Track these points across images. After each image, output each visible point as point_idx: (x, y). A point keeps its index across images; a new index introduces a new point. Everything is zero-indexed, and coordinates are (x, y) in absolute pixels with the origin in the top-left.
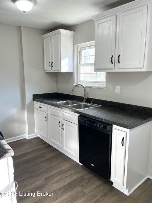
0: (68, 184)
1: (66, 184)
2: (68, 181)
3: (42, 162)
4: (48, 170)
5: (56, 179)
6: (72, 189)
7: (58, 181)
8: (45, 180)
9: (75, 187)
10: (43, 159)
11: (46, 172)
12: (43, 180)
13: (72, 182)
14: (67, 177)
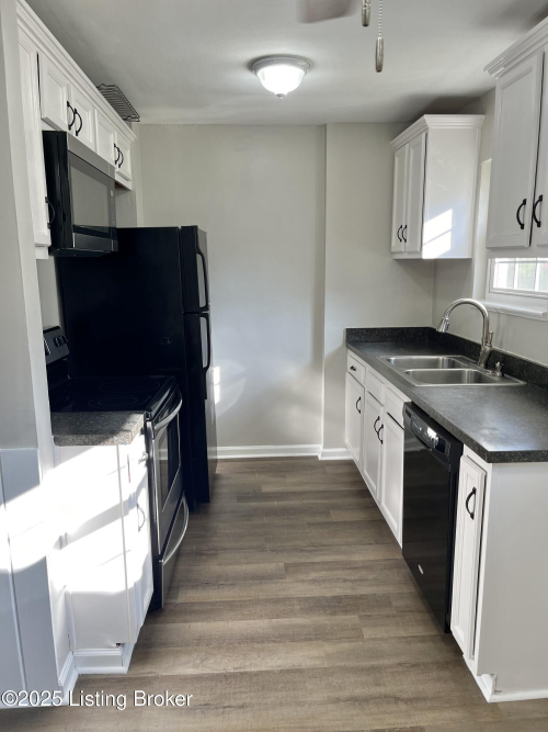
0: (335, 597)
1: (329, 594)
2: (338, 591)
3: (310, 525)
4: (312, 548)
5: (313, 575)
6: (334, 613)
7: (314, 581)
8: (287, 567)
9: (346, 612)
10: (318, 519)
11: (302, 551)
12: (281, 565)
13: (347, 597)
14: (345, 580)
